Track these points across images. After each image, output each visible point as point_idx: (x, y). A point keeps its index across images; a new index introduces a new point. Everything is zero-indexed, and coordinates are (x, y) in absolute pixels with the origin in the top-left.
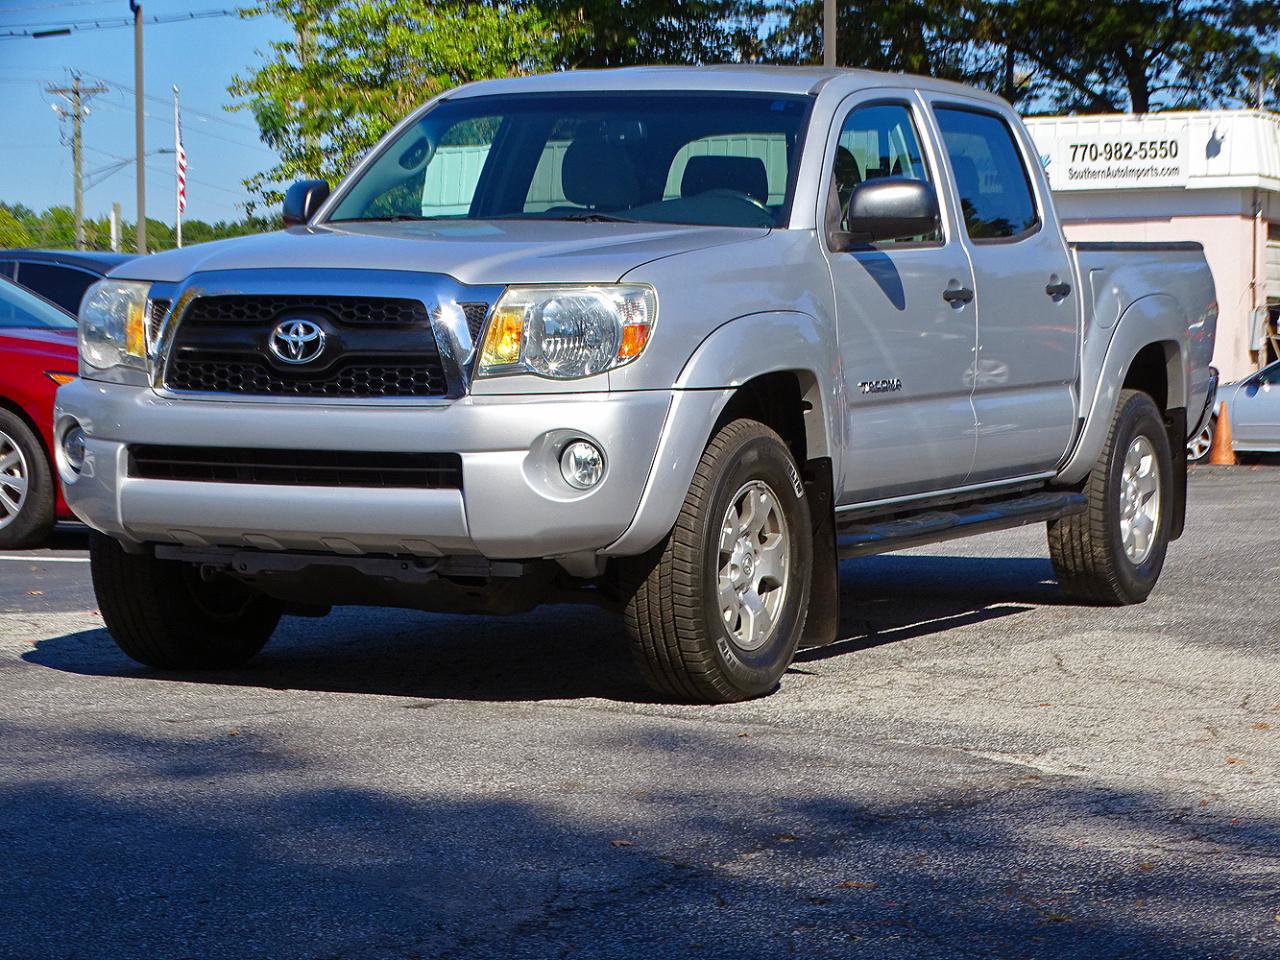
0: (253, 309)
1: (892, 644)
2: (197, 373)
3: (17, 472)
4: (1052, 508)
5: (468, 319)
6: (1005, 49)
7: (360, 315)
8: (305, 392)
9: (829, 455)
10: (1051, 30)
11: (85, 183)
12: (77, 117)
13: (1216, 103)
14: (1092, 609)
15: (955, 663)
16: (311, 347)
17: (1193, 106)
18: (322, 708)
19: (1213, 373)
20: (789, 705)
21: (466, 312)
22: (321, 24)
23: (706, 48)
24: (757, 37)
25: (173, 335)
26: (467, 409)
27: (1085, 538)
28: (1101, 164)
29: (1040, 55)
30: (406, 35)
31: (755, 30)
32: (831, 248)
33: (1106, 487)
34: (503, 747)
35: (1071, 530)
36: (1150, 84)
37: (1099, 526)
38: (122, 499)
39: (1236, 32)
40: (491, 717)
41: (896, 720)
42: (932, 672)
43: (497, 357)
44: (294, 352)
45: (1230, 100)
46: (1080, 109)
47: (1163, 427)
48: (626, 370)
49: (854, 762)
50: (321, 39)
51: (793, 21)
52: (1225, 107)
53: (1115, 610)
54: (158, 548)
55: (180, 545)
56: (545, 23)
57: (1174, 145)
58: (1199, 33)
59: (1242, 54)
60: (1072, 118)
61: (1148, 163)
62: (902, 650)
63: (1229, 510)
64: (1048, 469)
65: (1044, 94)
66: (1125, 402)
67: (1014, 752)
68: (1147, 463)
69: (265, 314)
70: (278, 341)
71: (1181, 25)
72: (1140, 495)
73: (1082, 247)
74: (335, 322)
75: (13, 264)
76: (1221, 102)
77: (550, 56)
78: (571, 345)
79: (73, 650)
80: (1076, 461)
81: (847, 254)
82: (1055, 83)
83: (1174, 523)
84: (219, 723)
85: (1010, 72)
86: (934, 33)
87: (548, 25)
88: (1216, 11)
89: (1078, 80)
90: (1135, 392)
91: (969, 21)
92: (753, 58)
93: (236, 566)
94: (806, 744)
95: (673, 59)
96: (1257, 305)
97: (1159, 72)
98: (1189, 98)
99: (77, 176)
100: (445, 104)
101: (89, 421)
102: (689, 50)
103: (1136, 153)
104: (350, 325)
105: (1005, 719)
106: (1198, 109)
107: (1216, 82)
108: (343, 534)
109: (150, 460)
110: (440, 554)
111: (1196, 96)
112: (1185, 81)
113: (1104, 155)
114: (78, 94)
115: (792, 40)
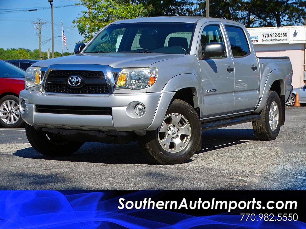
0: (64, 73)
1: (216, 150)
2: (51, 88)
3: (18, 110)
4: (253, 119)
5: (114, 76)
6: (248, 12)
7: (89, 75)
8: (76, 93)
9: (199, 107)
10: (258, 8)
11: (42, 44)
12: (40, 29)
13: (296, 24)
14: (263, 141)
15: (230, 155)
16: (77, 82)
17: (290, 25)
18: (81, 166)
19: (292, 87)
20: (190, 165)
21: (113, 74)
22: (93, 7)
23: (180, 12)
24: (192, 10)
25: (46, 79)
26: (113, 97)
27: (261, 125)
28: (270, 38)
29: (256, 14)
30: (112, 10)
31: (191, 8)
32: (200, 59)
33: (266, 114)
34: (122, 176)
35: (258, 123)
36: (281, 20)
37: (264, 122)
38: (34, 117)
39: (300, 8)
40: (120, 168)
41: (215, 169)
42: (224, 157)
43: (120, 85)
44: (73, 83)
45: (299, 23)
46: (265, 26)
47: (279, 99)
48: (150, 87)
49: (204, 179)
50: (93, 11)
51: (200, 6)
52: (298, 25)
53: (268, 142)
54: (43, 129)
55: (48, 128)
56: (144, 7)
57: (286, 34)
58: (292, 8)
59: (302, 13)
60: (263, 28)
61: (280, 38)
62: (218, 151)
63: (297, 117)
64: (252, 109)
65: (257, 22)
66: (270, 94)
67: (242, 176)
68: (276, 107)
69: (67, 74)
70: (70, 81)
71: (288, 7)
72: (274, 115)
73: (260, 58)
74: (83, 76)
75: (19, 63)
76: (297, 24)
77: (145, 14)
78: (138, 82)
79: (26, 152)
80: (259, 107)
81: (204, 60)
82: (259, 20)
83: (282, 121)
84: (57, 170)
85: (249, 17)
86: (231, 9)
87: (144, 8)
88: (296, 3)
89: (265, 19)
90: (273, 91)
91: (239, 6)
92: (191, 15)
93: (61, 133)
94: (193, 175)
95: (172, 15)
96: (305, 70)
97: (283, 17)
98: (290, 23)
99: (40, 42)
100: (112, 25)
101: (27, 99)
102: (176, 13)
103: (277, 36)
104: (86, 77)
105: (240, 168)
106: (292, 26)
107: (296, 19)
108: (85, 126)
109: (41, 108)
110: (107, 130)
111: (291, 23)
112: (289, 19)
113: (270, 36)
114: (40, 24)
115: (200, 11)
